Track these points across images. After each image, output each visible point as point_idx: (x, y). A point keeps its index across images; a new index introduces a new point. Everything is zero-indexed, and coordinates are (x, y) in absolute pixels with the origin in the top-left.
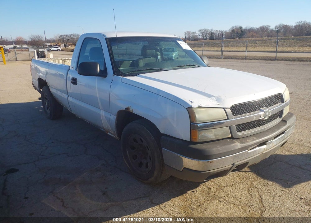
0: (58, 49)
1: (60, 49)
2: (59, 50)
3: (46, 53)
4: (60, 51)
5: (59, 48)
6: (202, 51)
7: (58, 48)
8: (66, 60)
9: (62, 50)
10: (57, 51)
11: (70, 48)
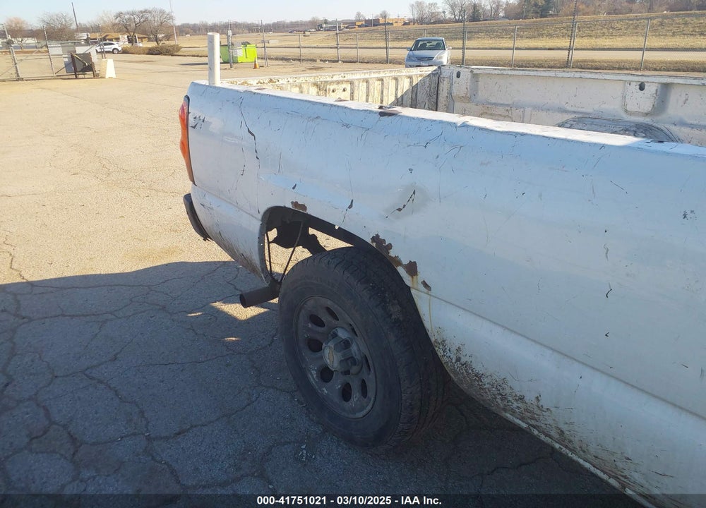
0: (114, 49)
1: (120, 49)
2: (115, 51)
3: (95, 58)
4: (119, 52)
5: (116, 46)
6: (512, 49)
7: (113, 47)
8: (332, 87)
9: (125, 52)
10: (113, 52)
11: (145, 46)
